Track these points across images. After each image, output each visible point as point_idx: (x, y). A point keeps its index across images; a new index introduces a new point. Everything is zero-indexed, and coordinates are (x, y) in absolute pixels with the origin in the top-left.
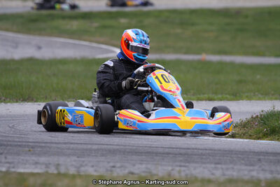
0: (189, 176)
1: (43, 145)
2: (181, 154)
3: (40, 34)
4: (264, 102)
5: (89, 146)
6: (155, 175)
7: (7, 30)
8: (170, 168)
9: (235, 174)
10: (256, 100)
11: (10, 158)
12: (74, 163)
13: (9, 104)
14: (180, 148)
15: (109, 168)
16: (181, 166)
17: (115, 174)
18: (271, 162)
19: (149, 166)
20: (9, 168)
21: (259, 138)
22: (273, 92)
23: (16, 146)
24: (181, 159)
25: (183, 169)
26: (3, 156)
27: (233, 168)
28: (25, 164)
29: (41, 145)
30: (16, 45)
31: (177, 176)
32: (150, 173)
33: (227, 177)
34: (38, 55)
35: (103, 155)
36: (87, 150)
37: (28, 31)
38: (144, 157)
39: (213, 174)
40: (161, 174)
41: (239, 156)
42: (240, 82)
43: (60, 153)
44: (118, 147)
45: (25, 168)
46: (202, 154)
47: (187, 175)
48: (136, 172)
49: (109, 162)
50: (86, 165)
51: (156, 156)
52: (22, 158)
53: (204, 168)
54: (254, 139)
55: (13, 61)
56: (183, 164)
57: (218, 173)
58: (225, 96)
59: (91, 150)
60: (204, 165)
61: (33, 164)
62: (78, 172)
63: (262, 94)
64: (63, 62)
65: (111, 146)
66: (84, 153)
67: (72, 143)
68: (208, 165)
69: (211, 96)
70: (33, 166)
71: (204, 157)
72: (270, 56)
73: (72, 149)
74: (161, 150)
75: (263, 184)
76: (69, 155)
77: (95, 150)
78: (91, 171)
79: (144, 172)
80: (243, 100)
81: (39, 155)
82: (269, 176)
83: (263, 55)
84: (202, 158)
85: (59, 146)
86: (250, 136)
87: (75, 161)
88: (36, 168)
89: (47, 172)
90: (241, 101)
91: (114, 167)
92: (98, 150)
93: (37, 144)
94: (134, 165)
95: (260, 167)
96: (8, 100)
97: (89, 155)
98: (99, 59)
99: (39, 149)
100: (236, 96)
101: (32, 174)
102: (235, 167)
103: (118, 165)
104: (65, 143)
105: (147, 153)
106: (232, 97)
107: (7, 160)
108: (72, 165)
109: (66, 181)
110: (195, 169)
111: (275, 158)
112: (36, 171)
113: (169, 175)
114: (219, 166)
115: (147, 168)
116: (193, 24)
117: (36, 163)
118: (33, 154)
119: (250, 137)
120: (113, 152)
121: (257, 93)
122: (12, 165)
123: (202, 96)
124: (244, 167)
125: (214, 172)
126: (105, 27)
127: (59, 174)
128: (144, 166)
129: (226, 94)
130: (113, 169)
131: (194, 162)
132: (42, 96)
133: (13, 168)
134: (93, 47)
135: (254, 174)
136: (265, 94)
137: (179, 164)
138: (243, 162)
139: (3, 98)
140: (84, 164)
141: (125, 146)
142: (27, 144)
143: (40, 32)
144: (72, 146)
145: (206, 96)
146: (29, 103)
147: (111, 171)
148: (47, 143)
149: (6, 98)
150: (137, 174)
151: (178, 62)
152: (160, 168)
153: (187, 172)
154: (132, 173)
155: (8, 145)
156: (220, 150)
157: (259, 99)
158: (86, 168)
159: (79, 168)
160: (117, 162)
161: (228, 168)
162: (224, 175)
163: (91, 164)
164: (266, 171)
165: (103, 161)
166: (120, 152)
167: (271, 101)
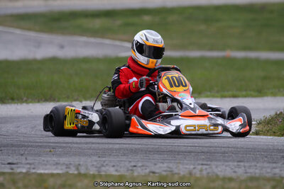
0: (210, 175)
1: (64, 145)
2: (203, 152)
3: (63, 34)
5: (111, 146)
6: (176, 174)
7: (29, 29)
8: (192, 167)
9: (257, 171)
10: (281, 96)
11: (30, 159)
12: (95, 163)
13: (31, 104)
15: (130, 168)
16: (202, 164)
17: (136, 174)
19: (171, 165)
20: (30, 168)
23: (37, 146)
24: (203, 157)
25: (205, 167)
26: (24, 157)
27: (256, 166)
28: (46, 165)
29: (62, 145)
30: (38, 44)
31: (198, 175)
32: (171, 171)
33: (249, 175)
34: (61, 54)
35: (124, 155)
36: (108, 149)
37: (50, 30)
38: (166, 156)
39: (235, 172)
40: (182, 173)
41: (263, 153)
42: (265, 78)
43: (81, 153)
44: (140, 146)
45: (46, 169)
46: (224, 153)
47: (208, 173)
48: (157, 171)
49: (130, 162)
50: (107, 165)
51: (178, 155)
52: (43, 159)
53: (226, 166)
54: (278, 136)
55: (35, 61)
56: (204, 162)
57: (240, 171)
58: (249, 93)
59: (111, 150)
60: (227, 163)
61: (54, 165)
62: (99, 172)
64: (86, 60)
65: (133, 146)
66: (106, 153)
68: (231, 163)
69: (235, 93)
70: (54, 167)
71: (227, 155)
73: (94, 149)
74: (183, 149)
76: (91, 155)
77: (116, 150)
78: (112, 171)
79: (165, 171)
81: (60, 155)
84: (225, 156)
85: (80, 146)
86: (274, 132)
87: (96, 161)
88: (57, 168)
89: (67, 172)
91: (135, 166)
92: (119, 149)
93: (58, 145)
94: (155, 164)
96: (30, 100)
97: (110, 155)
99: (60, 150)
100: (260, 93)
101: (52, 175)
102: (258, 165)
105: (169, 151)
106: (256, 94)
107: (28, 161)
108: (93, 165)
109: (86, 181)
110: (216, 167)
112: (55, 172)
113: (190, 174)
114: (242, 164)
115: (170, 168)
117: (57, 164)
118: (53, 155)
119: (274, 134)
120: (135, 152)
121: (282, 89)
122: (33, 166)
123: (226, 93)
124: (266, 165)
125: (236, 170)
126: (127, 25)
127: (79, 174)
128: (165, 165)
129: (251, 91)
130: (135, 168)
131: (217, 160)
132: (64, 96)
133: (34, 169)
135: (277, 171)
137: (200, 162)
138: (266, 159)
139: (25, 99)
141: (147, 145)
142: (48, 144)
144: (93, 145)
145: (230, 93)
146: (51, 103)
147: (132, 170)
148: (68, 143)
150: (158, 173)
151: (203, 59)
152: (181, 166)
153: (209, 170)
154: (154, 173)
155: (29, 146)
156: (242, 148)
158: (107, 168)
159: (100, 167)
160: (138, 161)
161: (250, 166)
162: (246, 173)
163: (112, 164)
165: (125, 161)
166: (142, 151)
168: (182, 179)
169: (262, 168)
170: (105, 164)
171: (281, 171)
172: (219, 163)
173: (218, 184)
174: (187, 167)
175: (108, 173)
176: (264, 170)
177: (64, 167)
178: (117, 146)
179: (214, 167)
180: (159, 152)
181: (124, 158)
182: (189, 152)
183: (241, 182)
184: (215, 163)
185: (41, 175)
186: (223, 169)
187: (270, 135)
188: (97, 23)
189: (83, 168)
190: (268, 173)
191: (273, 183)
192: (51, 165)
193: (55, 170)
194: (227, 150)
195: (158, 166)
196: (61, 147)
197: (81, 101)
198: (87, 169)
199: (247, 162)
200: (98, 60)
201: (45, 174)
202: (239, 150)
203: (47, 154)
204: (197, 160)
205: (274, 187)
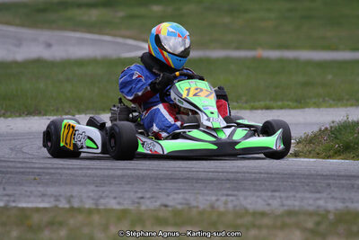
0: (238, 208)
1: (53, 171)
2: (228, 180)
3: (50, 28)
4: (336, 109)
5: (112, 172)
6: (194, 207)
7: (8, 23)
8: (214, 198)
9: (297, 203)
10: (327, 107)
11: (10, 190)
12: (91, 194)
13: (10, 119)
14: (227, 172)
15: (137, 200)
16: (227, 195)
17: (143, 208)
18: (343, 187)
19: (187, 196)
20: (8, 201)
21: (329, 157)
22: (347, 97)
23: (17, 173)
24: (228, 185)
25: (231, 198)
27: (294, 196)
28: (29, 197)
29: (49, 171)
30: (19, 42)
31: (222, 209)
32: (188, 204)
33: (286, 208)
34: (47, 54)
35: (128, 183)
36: (107, 176)
38: (181, 184)
39: (269, 205)
40: (202, 207)
41: (303, 180)
42: (306, 84)
43: (74, 182)
44: (148, 172)
45: (29, 202)
46: (256, 179)
47: (235, 206)
48: (170, 203)
49: (136, 192)
50: (107, 196)
51: (197, 183)
52: (26, 189)
53: (258, 197)
54: (324, 158)
55: (15, 63)
56: (230, 192)
57: (275, 203)
58: (286, 103)
59: (113, 177)
60: (258, 194)
61: (40, 197)
62: (97, 205)
63: (334, 100)
64: (80, 63)
65: (139, 172)
66: (105, 181)
67: (89, 169)
68: (263, 193)
69: (268, 103)
70: (40, 199)
71: (258, 183)
72: (344, 50)
73: (89, 176)
74: (203, 175)
75: (331, 217)
76: (85, 184)
77: (118, 177)
78: (113, 204)
79: (181, 204)
80: (309, 107)
81: (47, 184)
82: (340, 205)
83: (336, 49)
84: (255, 185)
85: (73, 172)
87: (93, 191)
88: (43, 201)
89: (56, 206)
90: (307, 109)
91: (142, 198)
92: (123, 176)
93: (45, 171)
94: (168, 195)
95: (329, 194)
96: (9, 113)
97: (111, 183)
98: (126, 59)
99: (47, 177)
100: (300, 103)
101: (37, 210)
102: (298, 195)
103: (148, 195)
104: (81, 169)
105: (185, 179)
106: (295, 104)
107: (5, 192)
108: (89, 197)
109: (80, 218)
110: (246, 198)
111: (348, 182)
112: (42, 205)
113: (212, 207)
114: (277, 194)
115: (186, 199)
116: (246, 11)
117: (44, 195)
118: (39, 184)
119: (318, 155)
120: (142, 179)
121: (327, 99)
122: (12, 199)
123: (257, 104)
124: (308, 195)
125: (270, 201)
126: (132, 17)
127: (72, 209)
128: (181, 196)
129: (288, 101)
130: (142, 200)
131: (245, 189)
132: (52, 108)
133: (14, 201)
134: (118, 43)
135: (321, 203)
136: (338, 100)
137: (225, 192)
138: (307, 188)
139: (3, 111)
141: (157, 170)
142: (31, 170)
143: (50, 25)
144: (89, 171)
145: (262, 103)
146: (36, 118)
147: (139, 203)
148: (57, 168)
149: (6, 111)
150: (172, 206)
151: (227, 60)
152: (200, 198)
153: (236, 203)
154: (166, 206)
155: (7, 173)
156: (278, 174)
157: (330, 106)
158: (107, 200)
159: (98, 200)
160: (146, 191)
161: (288, 197)
162: (283, 205)
163: (114, 195)
164: (336, 199)
165: (129, 191)
166: (151, 178)
167: (344, 109)
168: (202, 213)
169: (302, 199)
170: (104, 195)
171: (326, 202)
172: (248, 193)
173: (248, 219)
175: (109, 207)
176: (305, 201)
177: (52, 199)
178: (119, 172)
179: (242, 198)
180: (172, 179)
181: (128, 188)
182: (210, 180)
183: (277, 217)
184: (244, 193)
185: (23, 209)
186: (253, 201)
187: (313, 158)
188: (95, 14)
189: (76, 200)
190: (310, 205)
191: (316, 219)
192: (35, 196)
193: (40, 203)
194: (258, 176)
195: (171, 198)
196: (48, 174)
197: (74, 115)
199: (284, 191)
200: (93, 62)
201: (28, 208)
202: (273, 176)
203: (31, 183)
204: (221, 190)
205: (318, 224)
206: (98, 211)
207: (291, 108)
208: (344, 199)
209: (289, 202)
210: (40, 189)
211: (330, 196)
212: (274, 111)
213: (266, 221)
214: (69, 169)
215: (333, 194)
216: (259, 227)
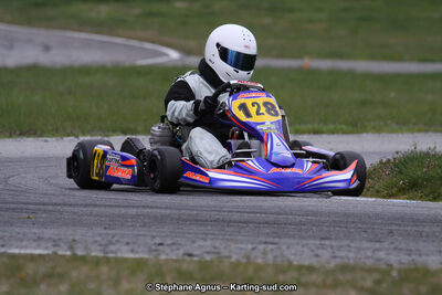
0: (278, 259)
1: (51, 208)
2: (266, 223)
3: (48, 27)
4: (400, 135)
5: (123, 211)
6: (225, 257)
8: (250, 246)
9: (351, 255)
10: (389, 132)
12: (98, 239)
14: (266, 213)
15: (154, 247)
16: (266, 243)
17: (163, 257)
18: (409, 235)
19: (217, 244)
21: (391, 196)
23: (7, 209)
24: (268, 230)
25: (270, 246)
27: (349, 246)
28: (22, 240)
29: (46, 207)
30: (10, 44)
31: (259, 261)
32: (218, 253)
33: (338, 260)
34: (44, 59)
35: (144, 226)
36: (119, 216)
38: (209, 228)
39: (317, 256)
41: (360, 225)
42: (363, 103)
43: (76, 222)
44: (168, 211)
45: (22, 248)
46: (301, 223)
47: (275, 257)
48: (195, 253)
49: (154, 237)
50: (118, 241)
51: (228, 226)
52: (17, 230)
53: (303, 246)
54: (384, 197)
55: (5, 70)
56: (271, 240)
57: (325, 254)
58: (339, 127)
59: (125, 216)
60: (304, 242)
61: (35, 240)
62: (105, 253)
63: (398, 124)
64: (85, 71)
65: (158, 211)
66: (115, 222)
67: (96, 206)
68: (311, 242)
69: (316, 126)
70: (35, 244)
71: (304, 227)
72: (411, 60)
73: (97, 215)
74: (236, 216)
75: (395, 274)
76: (91, 226)
77: (132, 217)
78: (125, 252)
79: (208, 253)
80: (367, 132)
81: (44, 225)
82: (405, 258)
83: (400, 59)
85: (76, 209)
86: (378, 191)
87: (100, 235)
88: (39, 246)
89: (55, 253)
90: (364, 135)
91: (161, 244)
92: (137, 216)
93: (42, 207)
94: (193, 242)
95: (392, 243)
97: (122, 225)
98: (141, 67)
99: (44, 215)
100: (356, 126)
101: (32, 258)
102: (352, 245)
104: (86, 206)
105: (214, 221)
106: (350, 128)
108: (96, 242)
109: (85, 269)
110: (288, 248)
111: (415, 228)
112: (38, 252)
113: (248, 258)
114: (328, 242)
115: (214, 247)
116: (291, 11)
117: (39, 239)
118: (34, 224)
120: (160, 220)
121: (389, 122)
122: (1, 242)
123: (303, 127)
124: (365, 244)
125: (319, 252)
126: (151, 14)
127: (75, 257)
128: (209, 243)
129: (341, 123)
130: (161, 247)
132: (50, 128)
133: (3, 246)
134: (133, 47)
135: (382, 254)
136: (403, 123)
137: (263, 239)
138: (365, 235)
140: (114, 240)
141: (180, 209)
142: (25, 206)
143: (49, 23)
144: (96, 209)
145: (310, 126)
146: (31, 139)
147: (157, 251)
148: (56, 204)
150: (198, 256)
152: (233, 246)
153: (277, 252)
154: (190, 255)
157: (393, 131)
158: (118, 246)
159: (106, 246)
160: (166, 236)
161: (341, 246)
162: (335, 257)
163: (126, 240)
164: (401, 249)
165: (145, 236)
166: (172, 219)
167: (411, 135)
168: (235, 265)
169: (359, 250)
171: (388, 254)
172: (292, 241)
173: (289, 276)
174: (243, 246)
175: (119, 255)
176: (362, 252)
177: (50, 244)
178: (133, 211)
179: (284, 247)
180: (198, 221)
181: (144, 231)
182: (245, 222)
183: (328, 273)
184: (286, 240)
185: (13, 256)
186: (298, 251)
187: (371, 196)
189: (79, 245)
190: (368, 257)
191: (376, 276)
192: (28, 240)
193: (35, 248)
194: (304, 219)
195: (196, 245)
196: (45, 211)
197: (77, 137)
198: (86, 248)
199: (336, 239)
200: (102, 69)
201: (20, 256)
202: (323, 219)
203: (24, 223)
204: (258, 235)
205: (378, 282)
206: (108, 260)
207: (344, 132)
208: (411, 250)
209: (342, 254)
210: (35, 230)
211: (392, 246)
212: (324, 136)
213: (314, 277)
214: (71, 205)
215: (396, 244)
216: (305, 286)
